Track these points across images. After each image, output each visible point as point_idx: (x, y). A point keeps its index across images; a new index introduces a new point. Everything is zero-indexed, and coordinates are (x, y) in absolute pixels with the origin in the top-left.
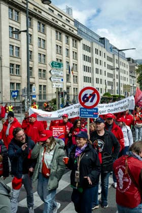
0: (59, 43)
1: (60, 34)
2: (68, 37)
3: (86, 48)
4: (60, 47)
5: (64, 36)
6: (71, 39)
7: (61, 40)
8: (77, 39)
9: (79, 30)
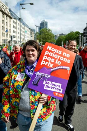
0: (3, 19)
1: (4, 15)
2: (7, 17)
3: (14, 22)
4: (4, 21)
5: (5, 16)
6: (8, 18)
7: (4, 17)
8: (10, 18)
9: (11, 14)
